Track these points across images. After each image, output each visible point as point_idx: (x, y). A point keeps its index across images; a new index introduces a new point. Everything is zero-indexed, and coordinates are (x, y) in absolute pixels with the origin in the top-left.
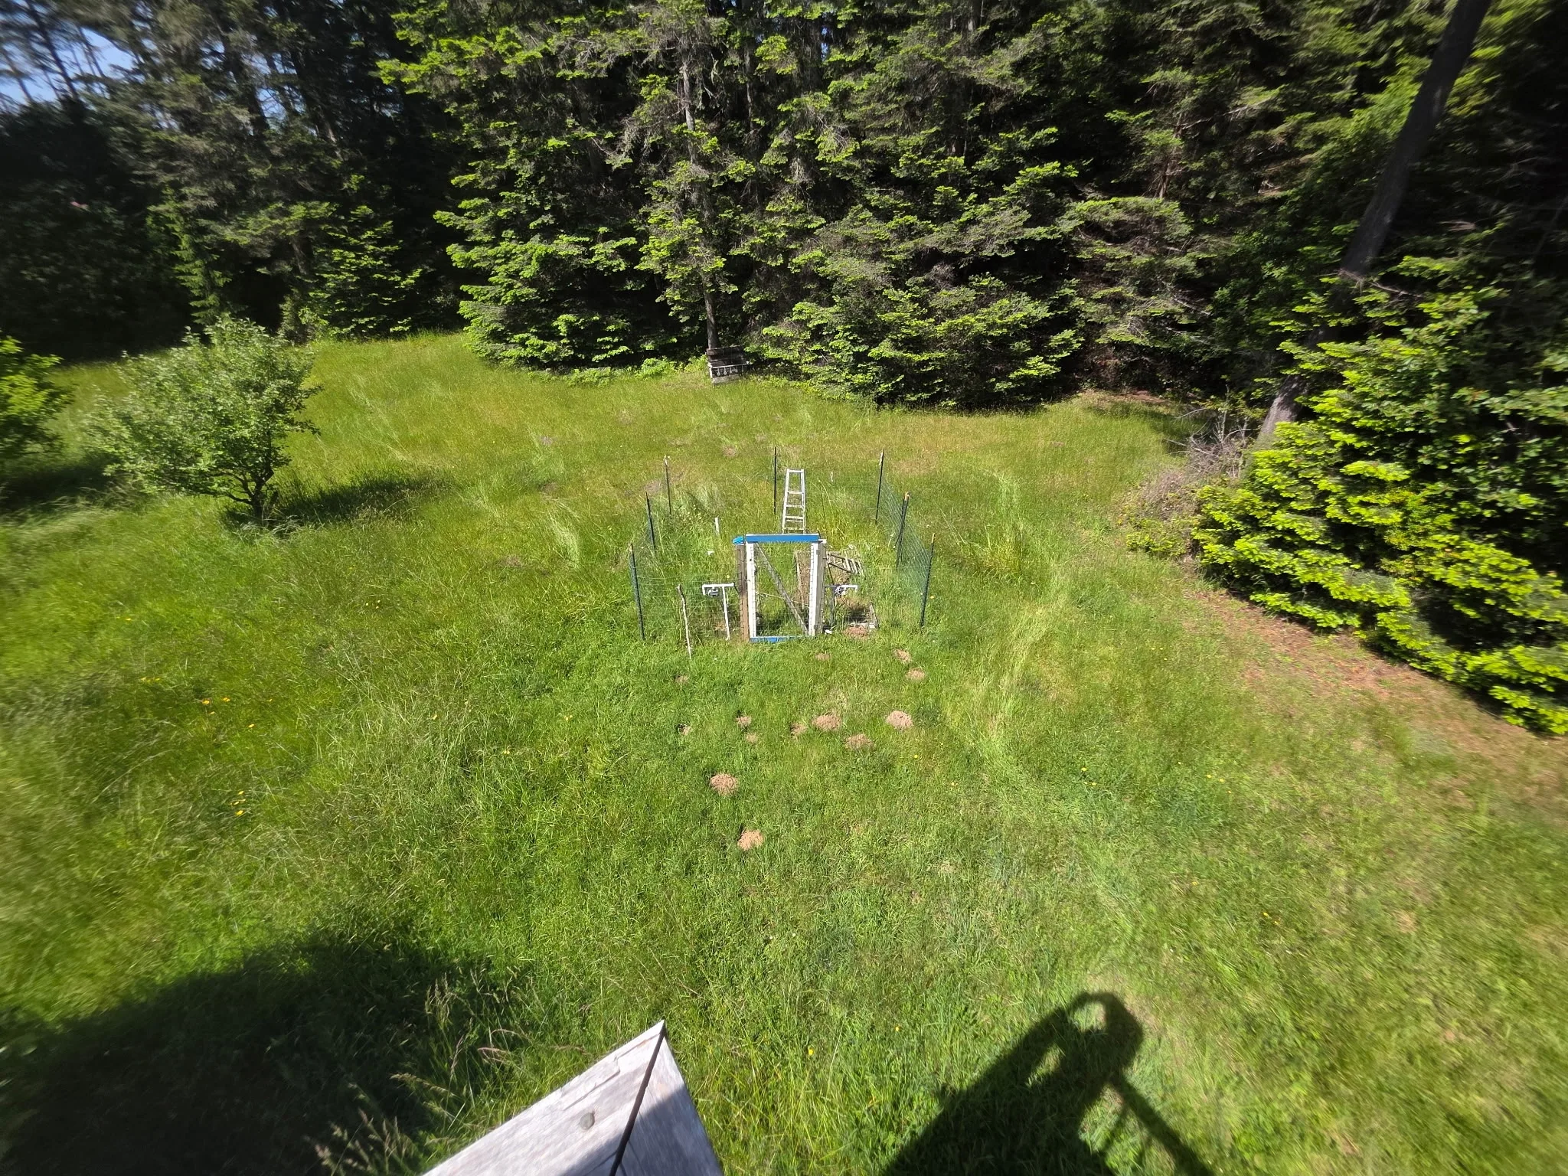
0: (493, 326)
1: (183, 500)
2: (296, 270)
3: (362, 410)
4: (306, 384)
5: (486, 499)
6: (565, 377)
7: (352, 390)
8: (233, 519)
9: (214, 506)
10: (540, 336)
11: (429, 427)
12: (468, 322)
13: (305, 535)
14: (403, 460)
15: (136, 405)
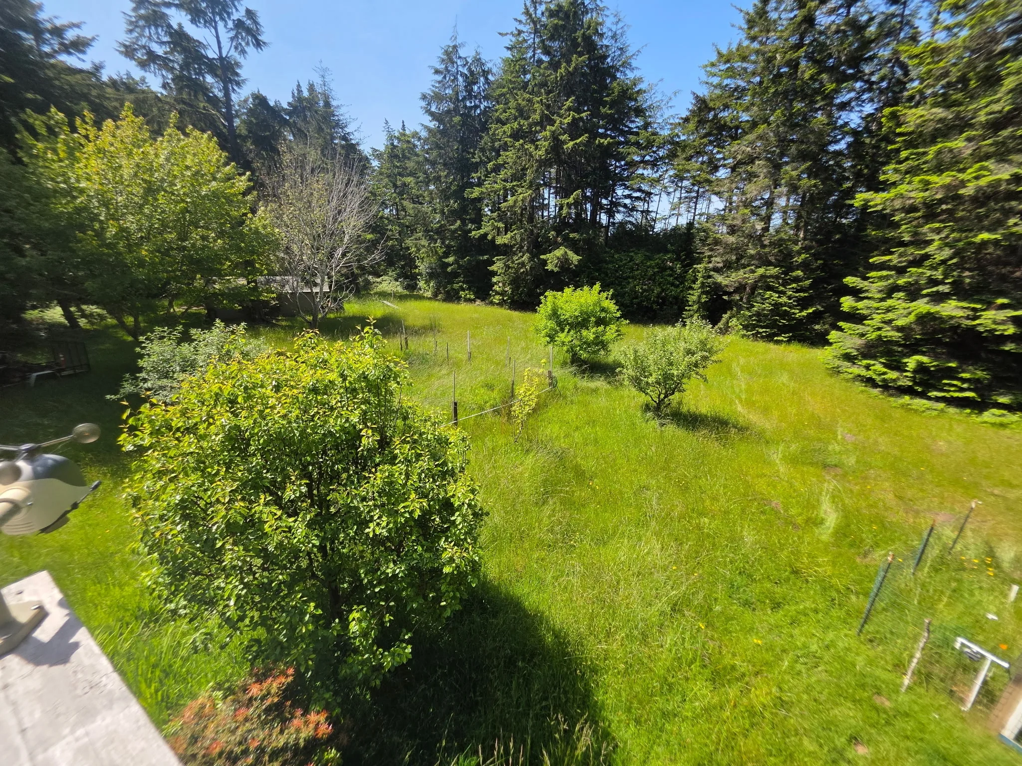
0: (849, 351)
1: (634, 391)
2: (741, 299)
3: (733, 376)
4: (714, 358)
5: (780, 456)
6: (892, 399)
7: (734, 365)
8: (647, 408)
9: (643, 399)
10: (886, 365)
11: (767, 399)
12: (831, 344)
13: (671, 429)
14: (740, 412)
15: (642, 348)
